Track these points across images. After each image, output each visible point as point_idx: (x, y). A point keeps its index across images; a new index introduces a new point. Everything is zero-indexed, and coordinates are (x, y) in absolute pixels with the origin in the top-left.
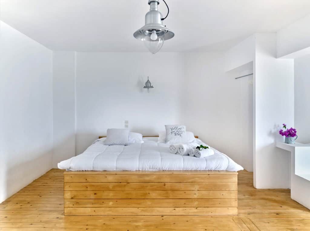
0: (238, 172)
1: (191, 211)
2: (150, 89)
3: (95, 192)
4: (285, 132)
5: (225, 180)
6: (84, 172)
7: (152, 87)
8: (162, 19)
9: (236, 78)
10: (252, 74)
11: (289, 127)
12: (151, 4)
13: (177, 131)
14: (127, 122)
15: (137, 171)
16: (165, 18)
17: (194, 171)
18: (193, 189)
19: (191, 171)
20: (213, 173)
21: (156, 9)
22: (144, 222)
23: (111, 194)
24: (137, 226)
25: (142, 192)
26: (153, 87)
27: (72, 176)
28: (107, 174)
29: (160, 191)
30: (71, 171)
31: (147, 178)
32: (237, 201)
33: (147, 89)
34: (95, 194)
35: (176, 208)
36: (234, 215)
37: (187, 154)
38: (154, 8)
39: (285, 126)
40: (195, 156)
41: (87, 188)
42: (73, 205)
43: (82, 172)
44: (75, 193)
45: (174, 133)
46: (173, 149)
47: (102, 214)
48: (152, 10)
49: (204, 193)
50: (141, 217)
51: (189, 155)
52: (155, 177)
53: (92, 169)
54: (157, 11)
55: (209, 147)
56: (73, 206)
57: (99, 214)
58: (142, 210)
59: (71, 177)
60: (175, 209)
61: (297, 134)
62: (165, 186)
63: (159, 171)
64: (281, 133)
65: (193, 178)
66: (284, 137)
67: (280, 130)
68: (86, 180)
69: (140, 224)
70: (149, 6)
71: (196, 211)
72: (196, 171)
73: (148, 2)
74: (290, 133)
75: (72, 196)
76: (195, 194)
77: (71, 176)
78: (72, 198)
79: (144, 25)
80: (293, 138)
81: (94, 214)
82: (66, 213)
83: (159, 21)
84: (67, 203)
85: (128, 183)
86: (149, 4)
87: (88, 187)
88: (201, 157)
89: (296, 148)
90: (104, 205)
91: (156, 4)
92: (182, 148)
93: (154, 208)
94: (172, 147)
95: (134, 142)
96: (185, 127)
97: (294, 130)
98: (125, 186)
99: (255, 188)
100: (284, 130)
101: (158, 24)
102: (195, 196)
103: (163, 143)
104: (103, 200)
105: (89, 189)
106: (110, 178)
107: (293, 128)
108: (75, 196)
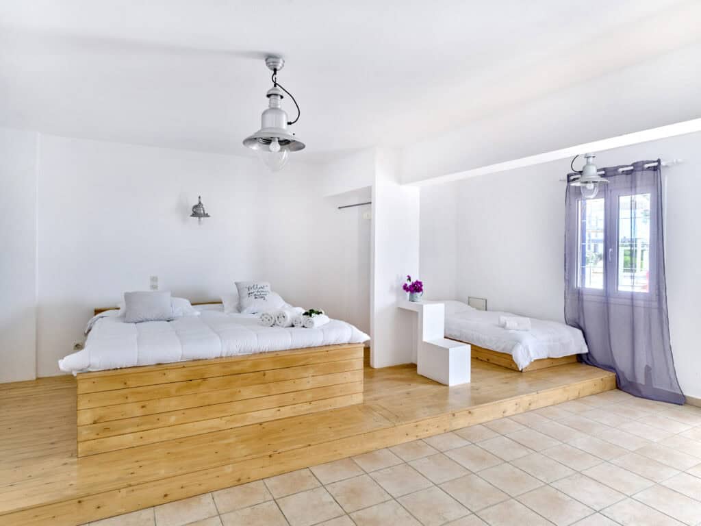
0: (364, 343)
1: (302, 409)
2: (202, 219)
3: (143, 404)
4: (410, 286)
5: (348, 357)
6: (119, 371)
7: (207, 215)
8: (289, 123)
9: (340, 208)
10: (370, 203)
11: (413, 280)
12: (272, 97)
13: (258, 292)
14: (154, 279)
15: (217, 358)
16: (294, 122)
17: (306, 348)
18: (306, 375)
19: (302, 349)
20: (331, 348)
21: (279, 107)
22: (236, 436)
23: (173, 403)
24: (228, 445)
25: (229, 390)
26: (209, 216)
27: (95, 380)
28: (167, 369)
29: (257, 386)
30: (90, 372)
31: (236, 368)
32: (362, 385)
33: (197, 218)
34: (143, 407)
35: (280, 408)
36: (359, 404)
37: (290, 324)
38: (276, 104)
39: (409, 279)
40: (304, 327)
41: (127, 398)
42: (98, 434)
43: (114, 372)
44: (100, 412)
45: (253, 295)
46: (267, 320)
47: (156, 440)
48: (272, 106)
49: (320, 378)
50: (226, 431)
51: (293, 326)
52: (249, 363)
53: (135, 364)
54: (280, 110)
55: (323, 312)
56: (98, 437)
57: (151, 440)
58: (229, 421)
59: (94, 382)
60: (279, 410)
61: (423, 288)
62: (266, 377)
63: (255, 354)
64: (405, 288)
65: (307, 358)
66: (409, 292)
67: (403, 284)
68: (125, 383)
69: (232, 440)
70: (268, 99)
71: (309, 407)
72: (309, 348)
73: (266, 94)
74: (416, 288)
75: (96, 419)
76: (309, 382)
77: (93, 380)
78: (95, 422)
79: (260, 128)
80: (418, 294)
81: (142, 443)
82: (81, 454)
83: (285, 126)
84: (85, 432)
85: (204, 379)
86: (269, 96)
87: (129, 396)
88: (313, 328)
89: (425, 306)
90: (161, 424)
91: (279, 98)
92: (284, 317)
93: (247, 414)
94: (266, 316)
95: (181, 314)
96: (269, 285)
97: (420, 283)
98: (199, 385)
99: (373, 368)
100: (409, 284)
101: (283, 130)
102: (308, 386)
103: (235, 312)
104: (158, 416)
105: (130, 400)
106: (172, 376)
107: (419, 280)
108: (101, 418)
